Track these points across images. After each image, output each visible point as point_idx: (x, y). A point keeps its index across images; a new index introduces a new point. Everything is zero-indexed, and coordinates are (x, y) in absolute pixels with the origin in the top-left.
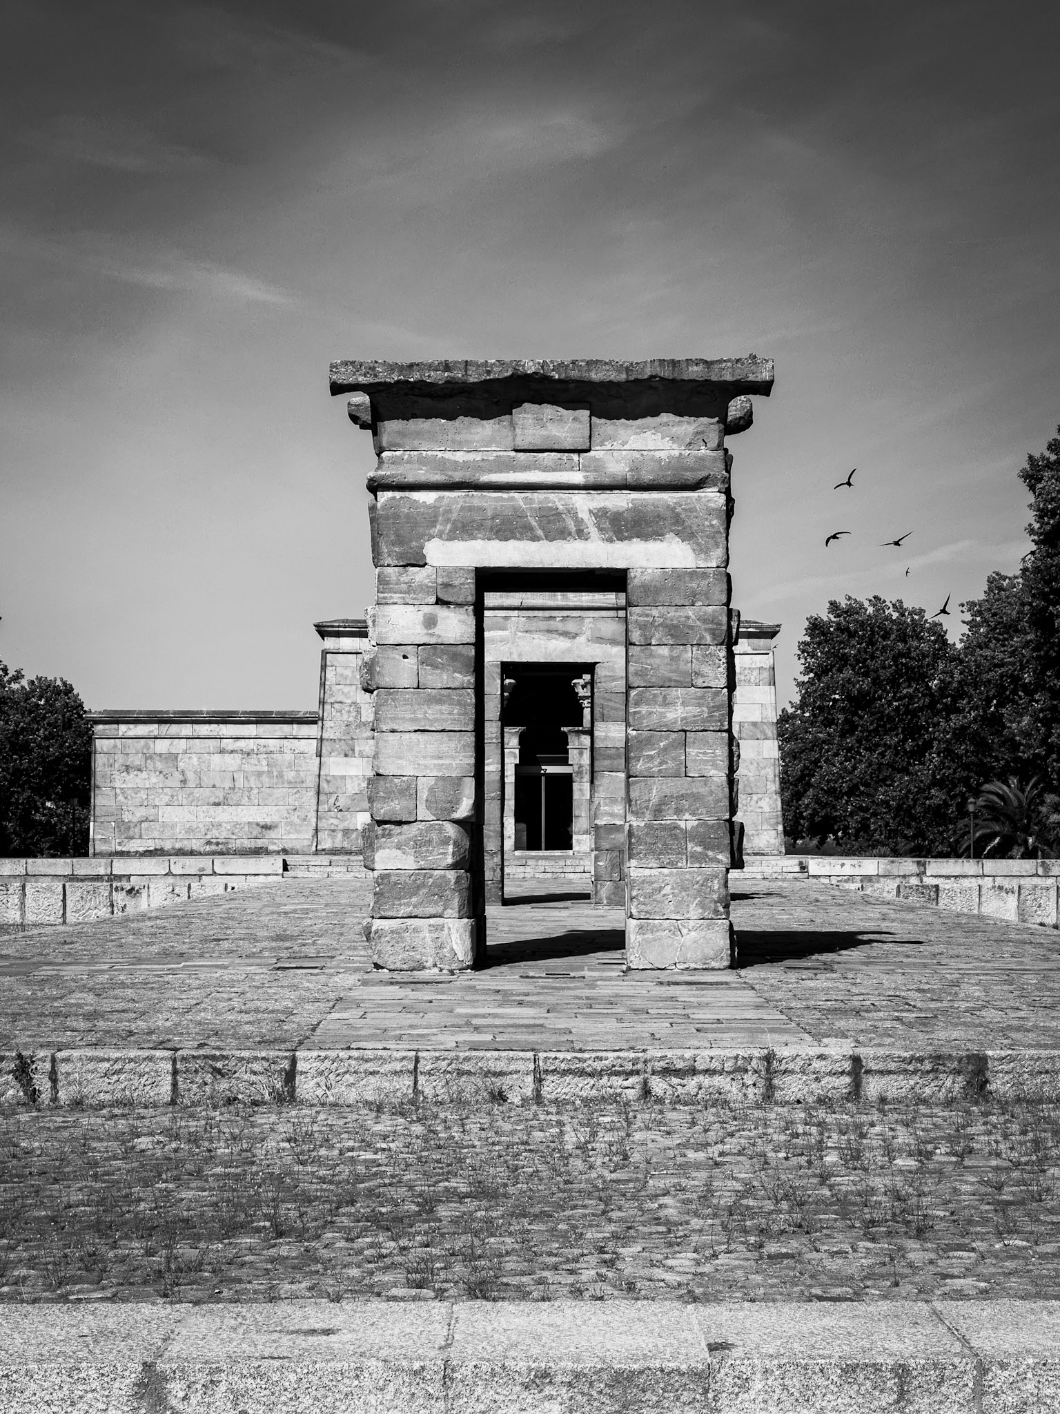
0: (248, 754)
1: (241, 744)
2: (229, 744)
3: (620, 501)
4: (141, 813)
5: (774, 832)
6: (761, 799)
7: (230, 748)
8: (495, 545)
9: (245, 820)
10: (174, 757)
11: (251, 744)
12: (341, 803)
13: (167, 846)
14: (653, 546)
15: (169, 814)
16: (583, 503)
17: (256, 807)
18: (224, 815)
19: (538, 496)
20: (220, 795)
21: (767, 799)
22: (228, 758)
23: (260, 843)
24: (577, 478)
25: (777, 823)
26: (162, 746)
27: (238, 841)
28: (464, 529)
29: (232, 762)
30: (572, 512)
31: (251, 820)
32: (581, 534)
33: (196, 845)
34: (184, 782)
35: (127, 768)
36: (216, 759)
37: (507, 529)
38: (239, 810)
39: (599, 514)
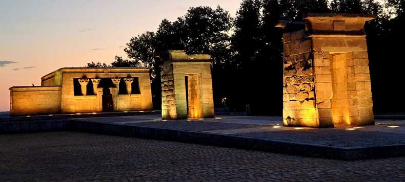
3: (350, 39)
4: (23, 107)
8: (332, 47)
10: (29, 96)
11: (46, 92)
12: (67, 103)
19: (338, 39)
28: (327, 45)
30: (343, 41)
32: (345, 46)
35: (20, 98)
37: (334, 44)
39: (348, 42)
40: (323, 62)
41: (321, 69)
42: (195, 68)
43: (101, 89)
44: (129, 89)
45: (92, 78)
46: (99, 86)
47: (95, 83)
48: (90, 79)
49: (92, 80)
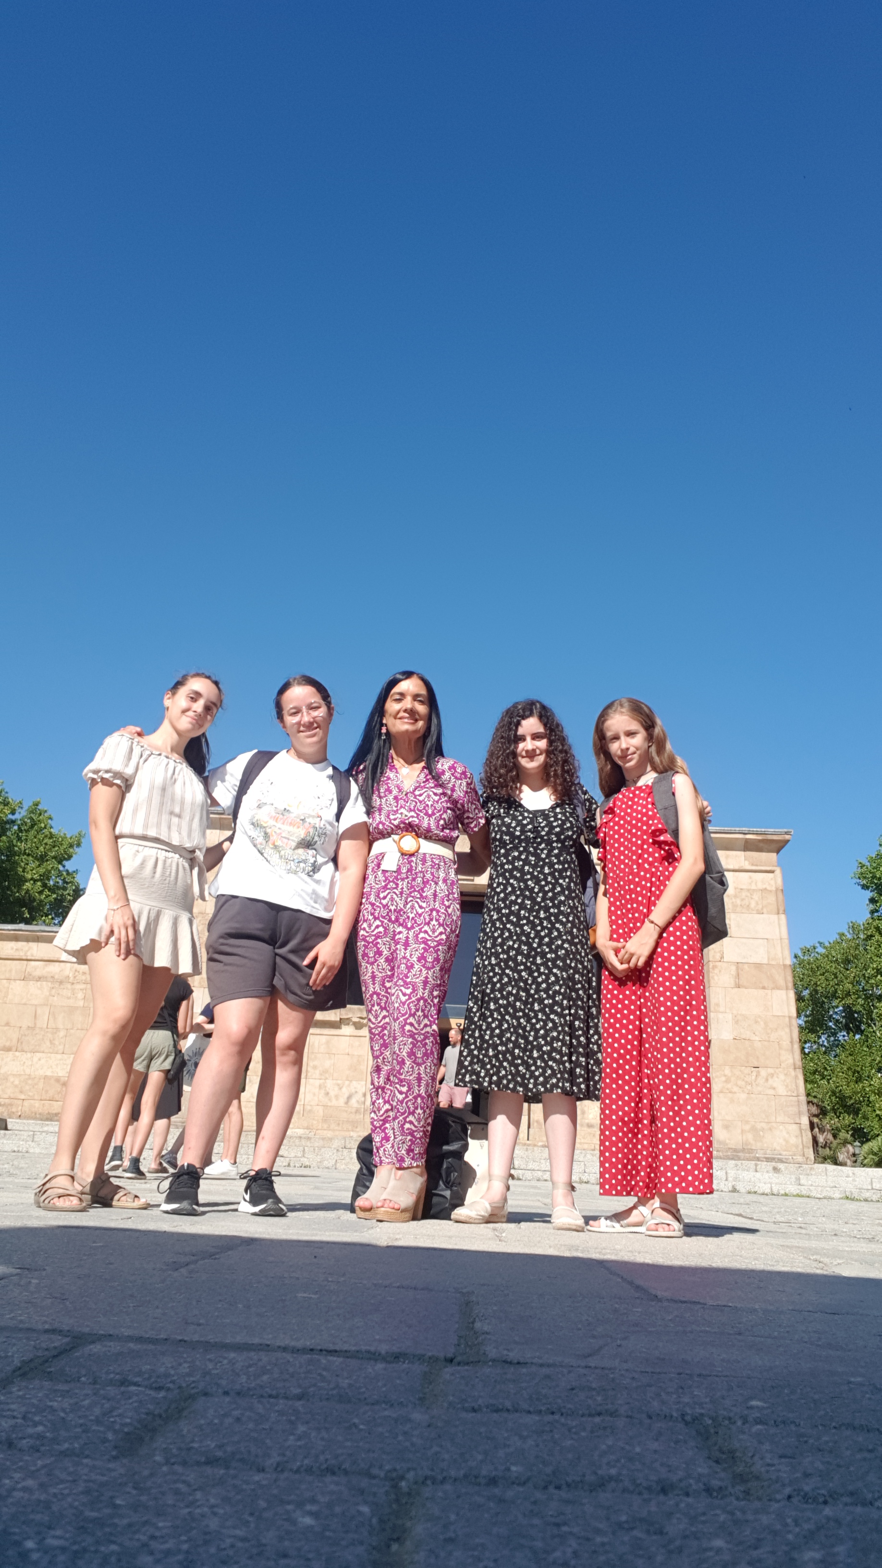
0: (61, 983)
1: (54, 968)
2: (37, 968)
5: (795, 1127)
6: (772, 1075)
7: (37, 973)
9: (41, 1072)
17: (59, 1056)
18: (13, 1065)
20: (13, 1036)
21: (782, 1077)
22: (33, 987)
25: (800, 1114)
27: (26, 1103)
29: (37, 992)
31: (49, 1073)
36: (17, 987)
38: (35, 1059)
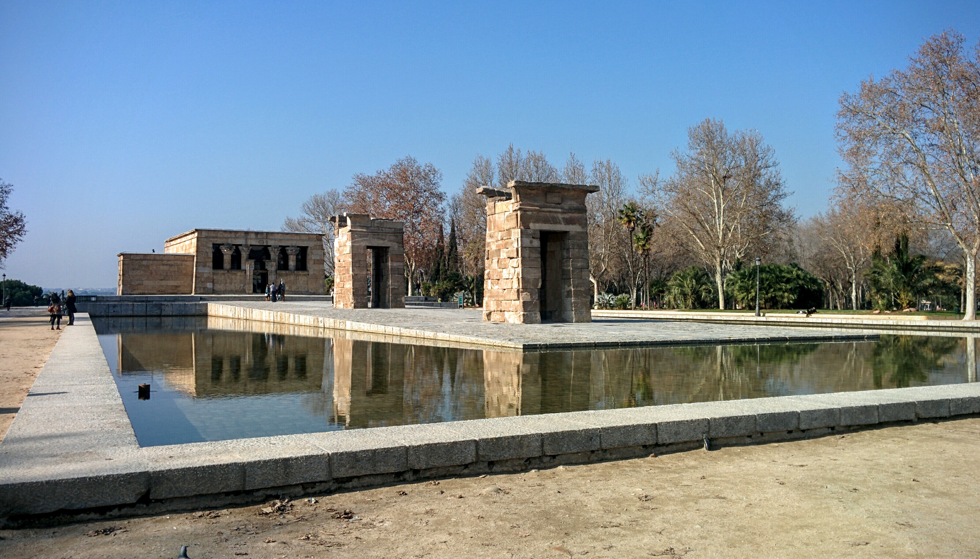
0: (172, 266)
1: (169, 263)
2: (165, 262)
3: (567, 216)
4: (137, 282)
5: (323, 289)
8: (544, 225)
10: (147, 266)
11: (172, 263)
12: (202, 280)
13: (146, 292)
14: (574, 226)
15: (146, 283)
16: (560, 216)
17: (174, 281)
18: (164, 283)
19: (551, 214)
20: (163, 277)
22: (165, 267)
23: (175, 291)
24: (560, 210)
26: (144, 263)
27: (168, 291)
28: (537, 221)
29: (166, 268)
30: (558, 217)
31: (172, 285)
32: (560, 223)
33: (155, 292)
34: (151, 273)
35: (134, 269)
36: (162, 267)
37: (546, 221)
38: (169, 282)
39: (563, 218)
40: (531, 242)
41: (528, 251)
42: (383, 239)
43: (252, 262)
44: (292, 263)
45: (241, 245)
46: (250, 257)
47: (244, 255)
48: (237, 246)
49: (240, 248)
